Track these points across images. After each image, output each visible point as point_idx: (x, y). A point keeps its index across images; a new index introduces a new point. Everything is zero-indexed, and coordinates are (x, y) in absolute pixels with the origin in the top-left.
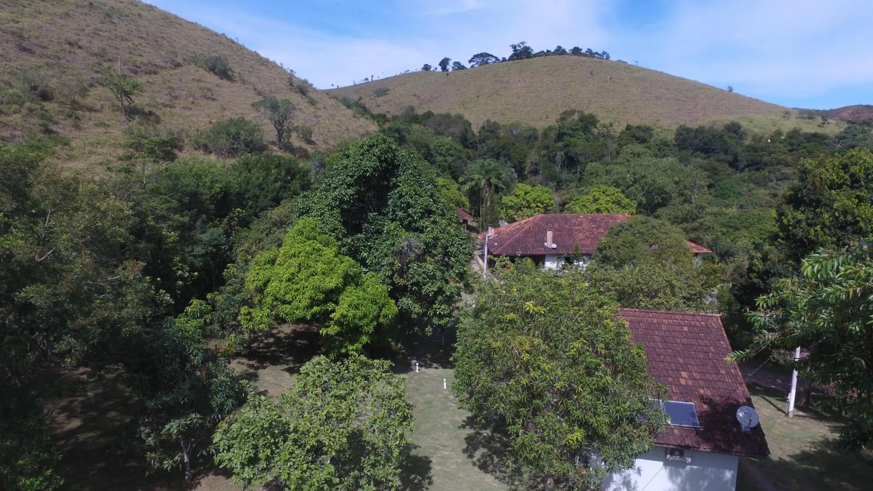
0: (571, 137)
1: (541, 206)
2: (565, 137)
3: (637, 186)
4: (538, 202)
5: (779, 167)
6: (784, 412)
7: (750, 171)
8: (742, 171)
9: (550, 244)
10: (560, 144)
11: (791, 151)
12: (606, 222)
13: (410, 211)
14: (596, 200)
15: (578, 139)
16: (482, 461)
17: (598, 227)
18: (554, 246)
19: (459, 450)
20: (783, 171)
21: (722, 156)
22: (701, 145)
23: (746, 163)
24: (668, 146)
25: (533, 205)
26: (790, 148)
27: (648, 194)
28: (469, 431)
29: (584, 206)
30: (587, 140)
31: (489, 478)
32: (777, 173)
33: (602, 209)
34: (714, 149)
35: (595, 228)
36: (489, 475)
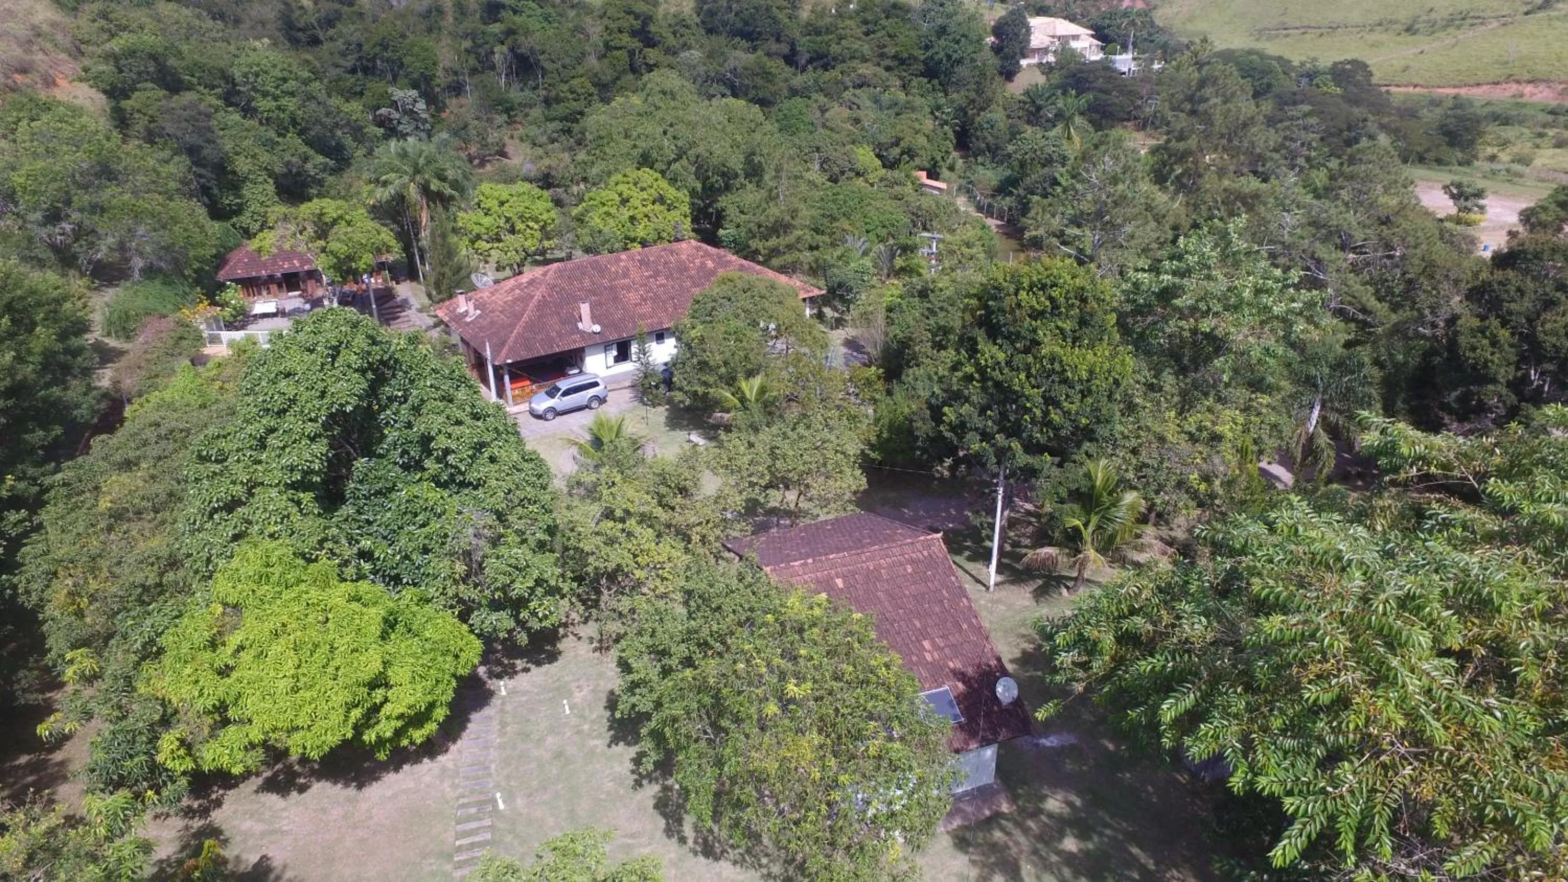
0: (515, 12)
1: (536, 227)
2: (503, 14)
3: (684, 162)
4: (527, 219)
5: (854, 63)
6: (984, 585)
7: (815, 69)
8: (803, 70)
9: (588, 325)
10: (496, 28)
11: (867, 34)
12: (666, 263)
13: (451, 459)
14: (625, 202)
15: (529, 16)
16: (700, 840)
17: (656, 274)
18: (597, 328)
19: (660, 834)
20: (860, 71)
21: (774, 47)
22: (739, 25)
23: (807, 56)
24: (687, 27)
25: (520, 226)
26: (864, 28)
27: (701, 172)
28: (652, 790)
29: (608, 214)
30: (546, 19)
31: (725, 868)
32: (853, 74)
33: (639, 216)
34: (760, 33)
35: (651, 277)
36: (722, 863)
